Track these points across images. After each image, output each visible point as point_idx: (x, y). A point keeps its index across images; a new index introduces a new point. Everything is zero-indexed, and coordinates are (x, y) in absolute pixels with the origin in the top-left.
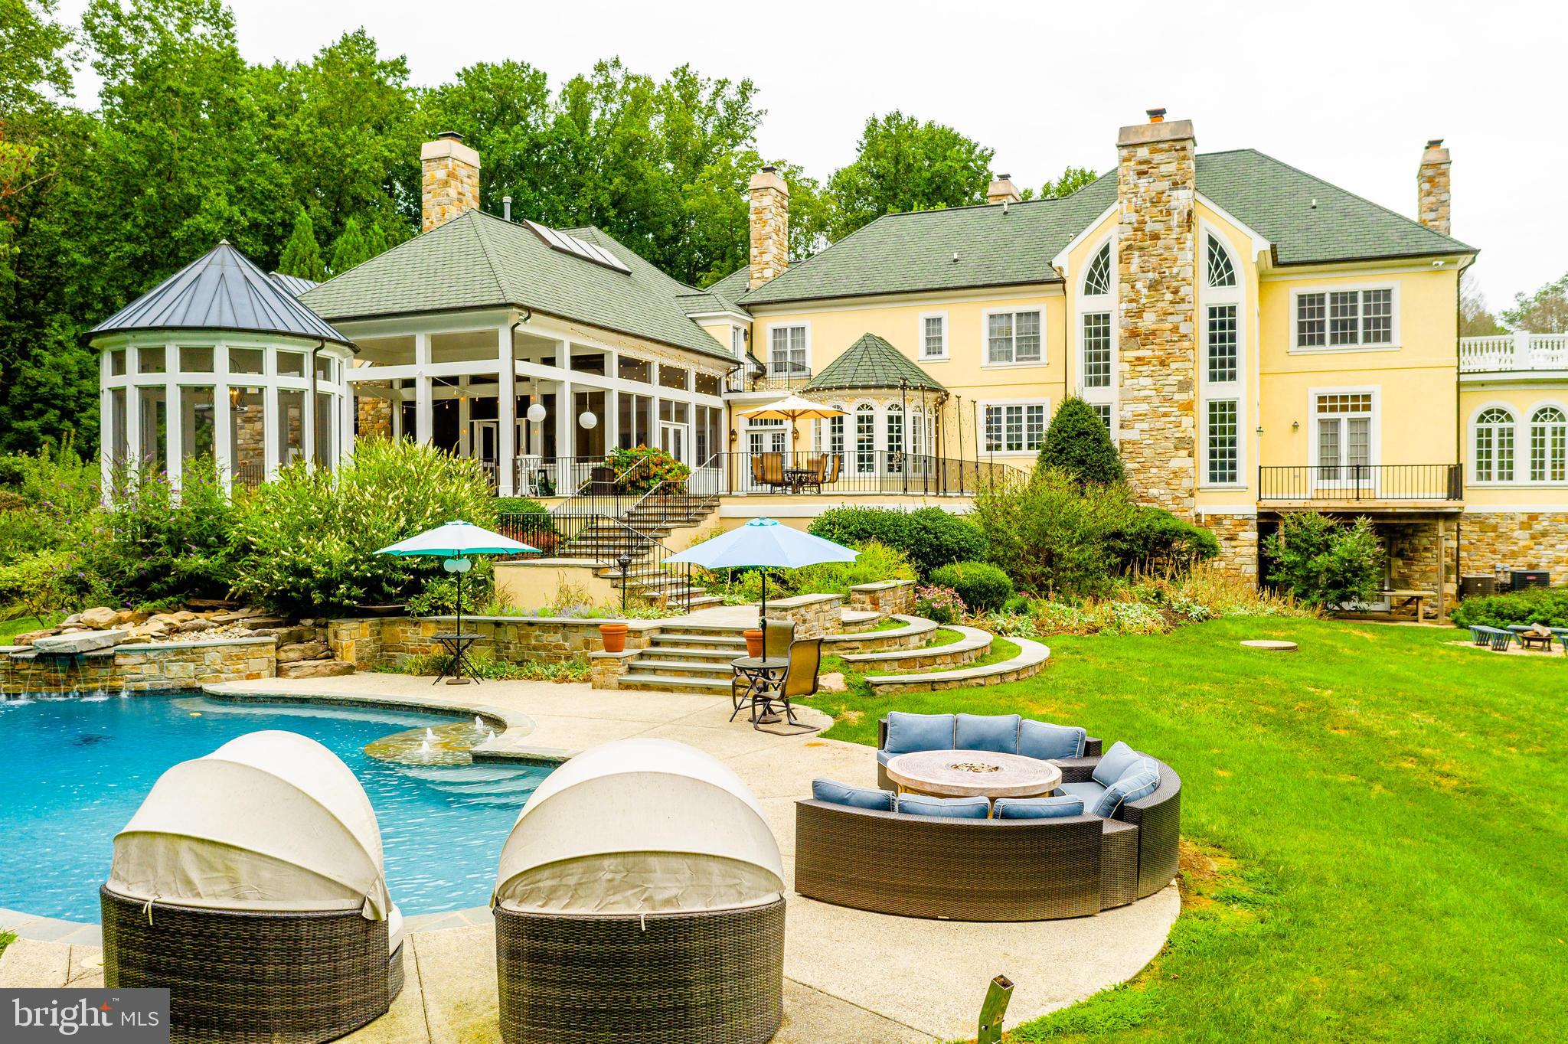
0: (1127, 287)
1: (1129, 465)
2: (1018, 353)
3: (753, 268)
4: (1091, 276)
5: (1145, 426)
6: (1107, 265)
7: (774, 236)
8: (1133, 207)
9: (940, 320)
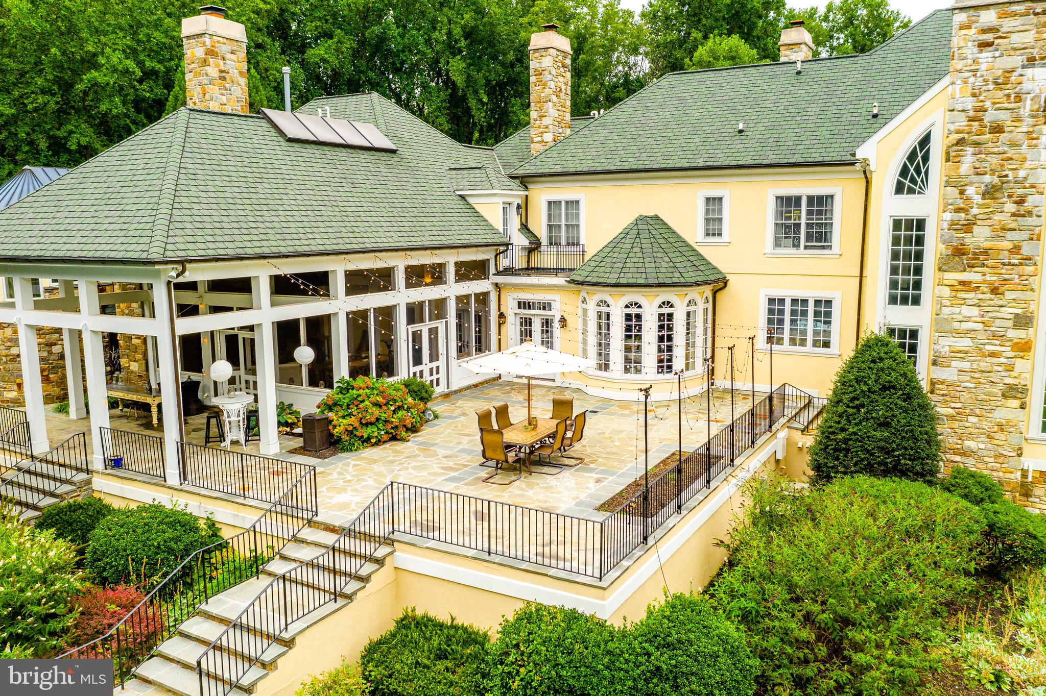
0: (953, 192)
1: (941, 410)
2: (807, 240)
3: (533, 132)
4: (904, 172)
5: (966, 365)
6: (926, 159)
7: (554, 98)
8: (970, 90)
9: (720, 199)
